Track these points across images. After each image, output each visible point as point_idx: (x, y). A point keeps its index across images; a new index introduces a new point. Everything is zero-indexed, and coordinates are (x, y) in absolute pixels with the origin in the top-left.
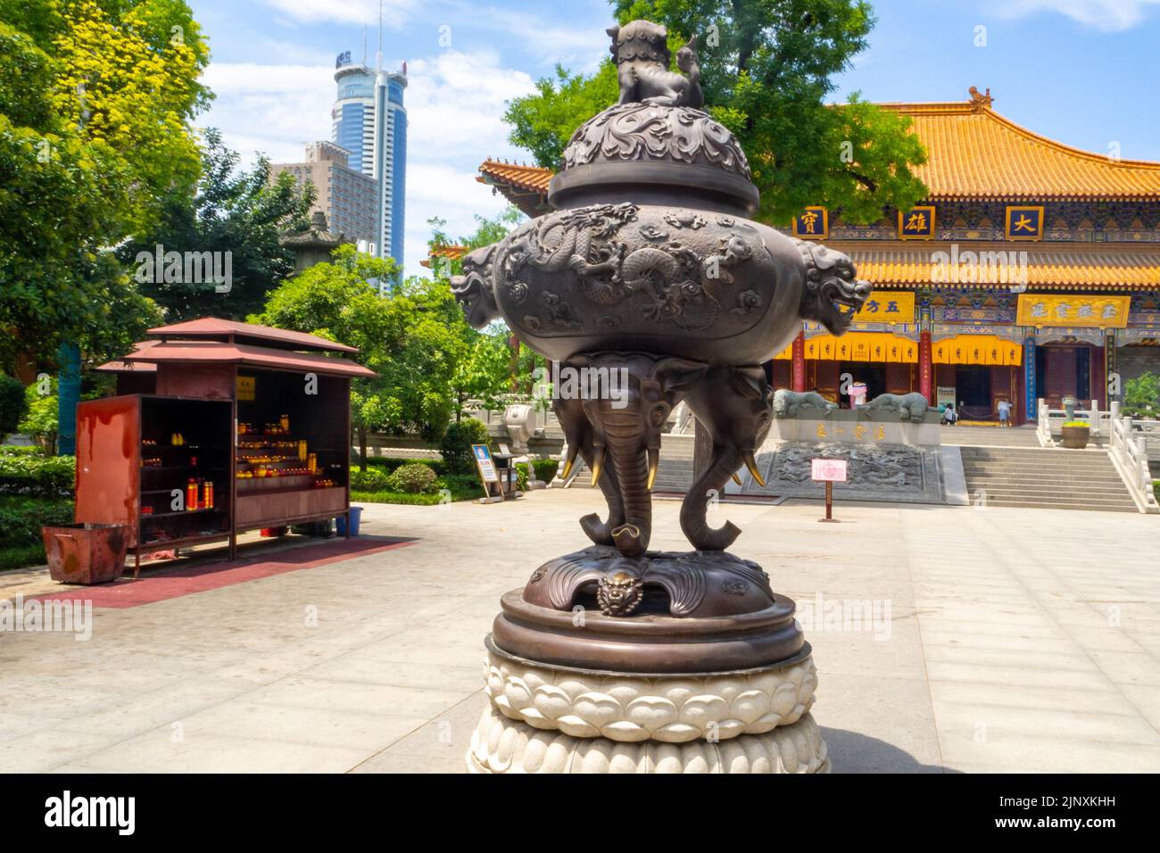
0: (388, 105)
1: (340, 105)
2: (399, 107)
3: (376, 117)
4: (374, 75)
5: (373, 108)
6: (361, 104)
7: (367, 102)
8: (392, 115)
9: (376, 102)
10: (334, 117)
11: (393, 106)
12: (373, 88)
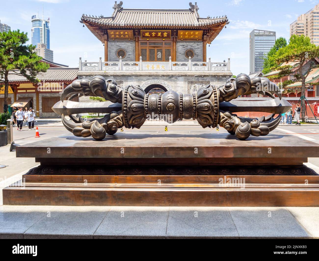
0: (46, 28)
1: (33, 28)
2: (48, 29)
3: (43, 31)
4: (42, 21)
5: (42, 29)
6: (39, 28)
7: (40, 27)
8: (47, 30)
9: (43, 27)
10: (32, 31)
11: (47, 28)
12: (42, 24)
